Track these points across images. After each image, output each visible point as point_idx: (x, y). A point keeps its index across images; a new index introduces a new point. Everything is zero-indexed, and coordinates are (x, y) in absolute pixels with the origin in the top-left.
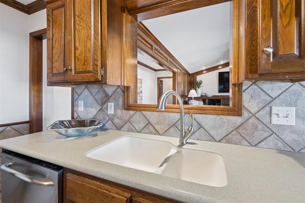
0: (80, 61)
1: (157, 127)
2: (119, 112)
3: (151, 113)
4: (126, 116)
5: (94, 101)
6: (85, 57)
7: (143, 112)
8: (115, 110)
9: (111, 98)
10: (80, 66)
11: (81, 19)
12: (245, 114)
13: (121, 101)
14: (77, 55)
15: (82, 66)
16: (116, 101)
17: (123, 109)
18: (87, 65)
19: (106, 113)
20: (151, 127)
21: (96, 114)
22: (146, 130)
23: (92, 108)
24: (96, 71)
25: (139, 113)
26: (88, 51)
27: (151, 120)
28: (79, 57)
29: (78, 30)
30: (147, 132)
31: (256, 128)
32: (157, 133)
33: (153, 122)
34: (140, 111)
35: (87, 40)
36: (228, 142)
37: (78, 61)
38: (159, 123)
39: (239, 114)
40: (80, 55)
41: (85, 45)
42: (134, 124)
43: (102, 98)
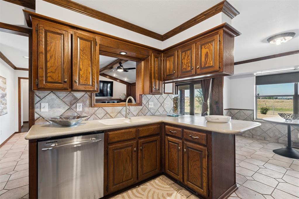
0: (83, 78)
1: (111, 115)
2: (87, 109)
3: (108, 108)
4: (92, 111)
5: (62, 103)
6: (86, 76)
7: (103, 108)
8: (83, 108)
9: (80, 100)
10: (83, 81)
11: (84, 53)
12: (143, 105)
13: (88, 102)
14: (80, 74)
15: (85, 81)
16: (84, 103)
17: (89, 107)
18: (88, 81)
19: (75, 110)
20: (108, 115)
21: (64, 112)
22: (105, 117)
23: (59, 108)
24: (94, 85)
25: (101, 108)
26: (88, 73)
27: (108, 112)
28: (82, 75)
29: (82, 59)
30: (106, 118)
31: (145, 110)
32: (112, 117)
33: (109, 112)
34: (102, 107)
35: (88, 66)
36: (138, 116)
37: (82, 78)
38: (112, 113)
39: (142, 105)
40: (83, 74)
41: (87, 69)
42: (98, 115)
43: (71, 100)
